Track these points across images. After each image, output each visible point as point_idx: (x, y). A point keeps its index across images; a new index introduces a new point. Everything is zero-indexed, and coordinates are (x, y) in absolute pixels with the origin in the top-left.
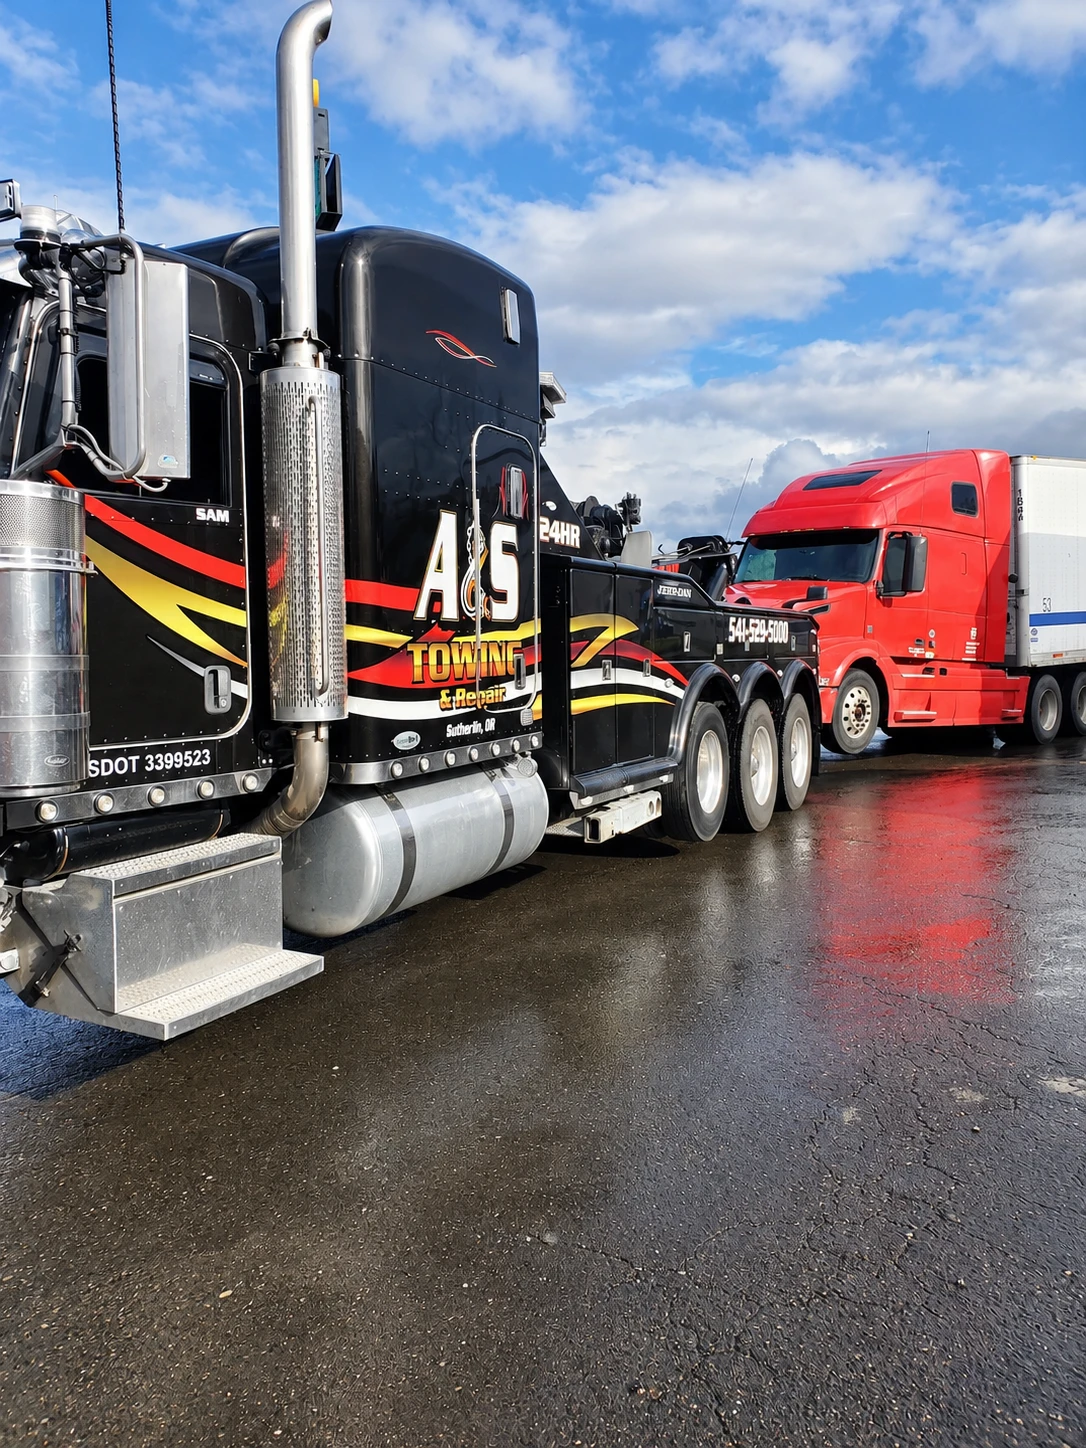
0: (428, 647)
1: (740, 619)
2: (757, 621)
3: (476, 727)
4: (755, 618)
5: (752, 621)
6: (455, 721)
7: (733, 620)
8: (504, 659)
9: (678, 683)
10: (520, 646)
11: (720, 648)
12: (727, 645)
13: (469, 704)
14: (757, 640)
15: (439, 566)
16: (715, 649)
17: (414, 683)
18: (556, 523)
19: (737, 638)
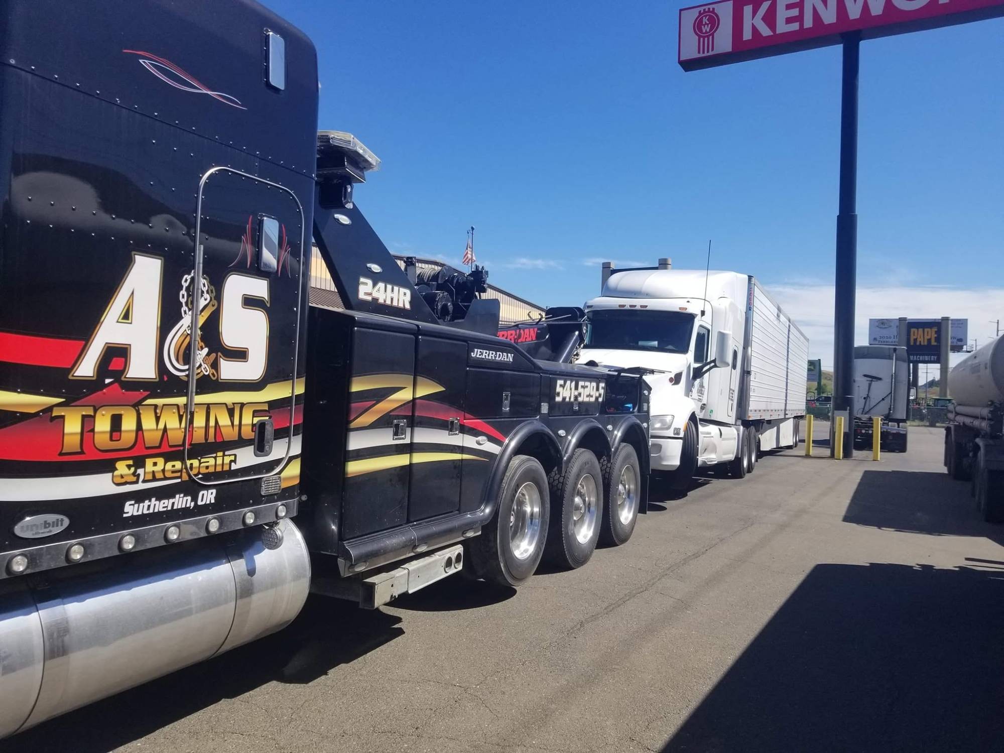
0: (95, 411)
1: (568, 382)
2: (587, 384)
3: (181, 501)
4: (585, 381)
5: (581, 383)
6: (139, 497)
7: (560, 382)
8: (236, 422)
9: (491, 439)
10: (267, 408)
11: (545, 408)
12: (553, 406)
13: (168, 475)
14: (586, 399)
15: (126, 316)
16: (539, 407)
17: (61, 454)
18: (381, 285)
19: (564, 399)
